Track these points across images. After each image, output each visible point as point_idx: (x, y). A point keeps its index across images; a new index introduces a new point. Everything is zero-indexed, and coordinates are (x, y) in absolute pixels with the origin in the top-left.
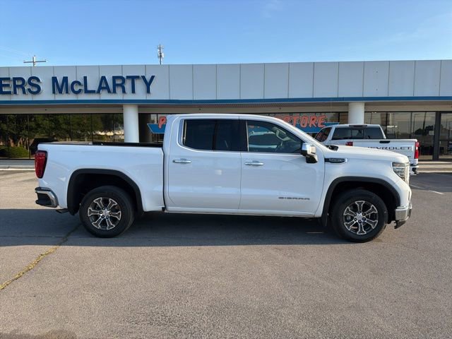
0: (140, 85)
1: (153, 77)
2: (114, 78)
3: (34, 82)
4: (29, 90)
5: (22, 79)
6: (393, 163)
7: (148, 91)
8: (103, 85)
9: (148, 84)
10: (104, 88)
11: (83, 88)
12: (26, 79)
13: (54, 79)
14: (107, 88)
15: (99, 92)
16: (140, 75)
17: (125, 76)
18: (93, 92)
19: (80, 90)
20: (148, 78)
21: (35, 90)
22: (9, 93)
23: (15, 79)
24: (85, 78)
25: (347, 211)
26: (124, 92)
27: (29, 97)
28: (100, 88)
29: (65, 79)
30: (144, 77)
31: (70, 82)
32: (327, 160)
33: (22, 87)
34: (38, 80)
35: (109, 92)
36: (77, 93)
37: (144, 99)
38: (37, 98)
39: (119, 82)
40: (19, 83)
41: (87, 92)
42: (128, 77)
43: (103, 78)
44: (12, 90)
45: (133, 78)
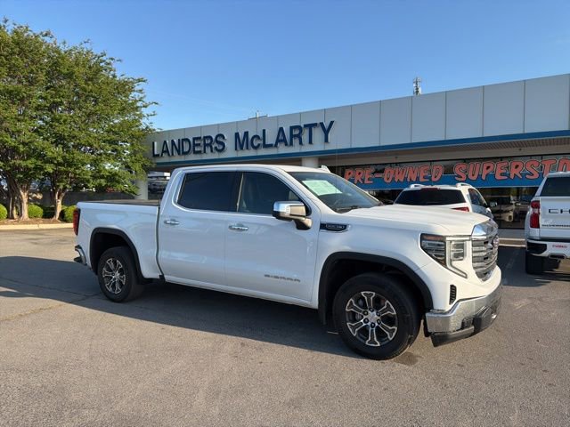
0: (318, 134)
1: (332, 123)
2: (292, 128)
3: (220, 139)
4: (216, 148)
5: (210, 137)
6: (422, 235)
7: (326, 140)
8: (281, 138)
9: (326, 132)
10: (281, 141)
11: (261, 142)
12: (214, 138)
13: (237, 135)
14: (284, 141)
15: (276, 146)
16: (318, 122)
17: (302, 126)
18: (271, 146)
19: (259, 145)
20: (326, 125)
21: (221, 147)
22: (199, 152)
23: (205, 138)
24: (264, 131)
25: (351, 305)
26: (301, 143)
27: (216, 156)
28: (278, 141)
29: (246, 134)
30: (322, 124)
31: (250, 136)
32: (323, 226)
33: (210, 145)
34: (224, 138)
35: (286, 145)
36: (256, 148)
37: (322, 149)
38: (223, 156)
39: (296, 132)
40: (208, 142)
41: (266, 146)
42: (305, 126)
43: (281, 130)
44: (202, 149)
45: (310, 126)
